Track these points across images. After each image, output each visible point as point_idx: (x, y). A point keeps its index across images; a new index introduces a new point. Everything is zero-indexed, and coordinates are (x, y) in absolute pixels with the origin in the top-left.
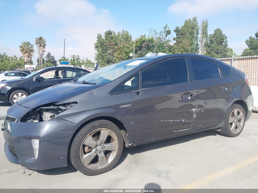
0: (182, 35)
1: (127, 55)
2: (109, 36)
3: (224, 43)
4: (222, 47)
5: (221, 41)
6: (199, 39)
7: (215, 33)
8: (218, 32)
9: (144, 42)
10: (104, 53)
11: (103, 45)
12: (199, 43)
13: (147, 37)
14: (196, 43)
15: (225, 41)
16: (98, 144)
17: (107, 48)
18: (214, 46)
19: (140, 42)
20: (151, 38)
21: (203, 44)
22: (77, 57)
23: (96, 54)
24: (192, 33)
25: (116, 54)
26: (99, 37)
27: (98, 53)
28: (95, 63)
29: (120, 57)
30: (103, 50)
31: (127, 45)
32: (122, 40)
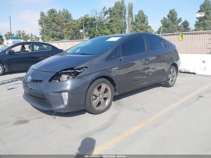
0: (114, 14)
1: (74, 31)
2: (52, 14)
3: (145, 22)
4: (144, 25)
5: (144, 20)
6: (126, 18)
7: (139, 13)
8: (141, 13)
9: (87, 20)
10: (49, 29)
11: (48, 22)
12: (126, 21)
13: (90, 16)
14: (124, 21)
15: (146, 20)
16: (101, 94)
17: (51, 24)
18: (139, 24)
19: (84, 20)
20: (93, 17)
21: (130, 23)
22: (23, 33)
23: (40, 29)
24: (121, 13)
25: (64, 30)
26: (42, 14)
27: (42, 29)
28: (40, 38)
29: (69, 33)
30: (48, 26)
31: (73, 23)
32: (63, 17)
